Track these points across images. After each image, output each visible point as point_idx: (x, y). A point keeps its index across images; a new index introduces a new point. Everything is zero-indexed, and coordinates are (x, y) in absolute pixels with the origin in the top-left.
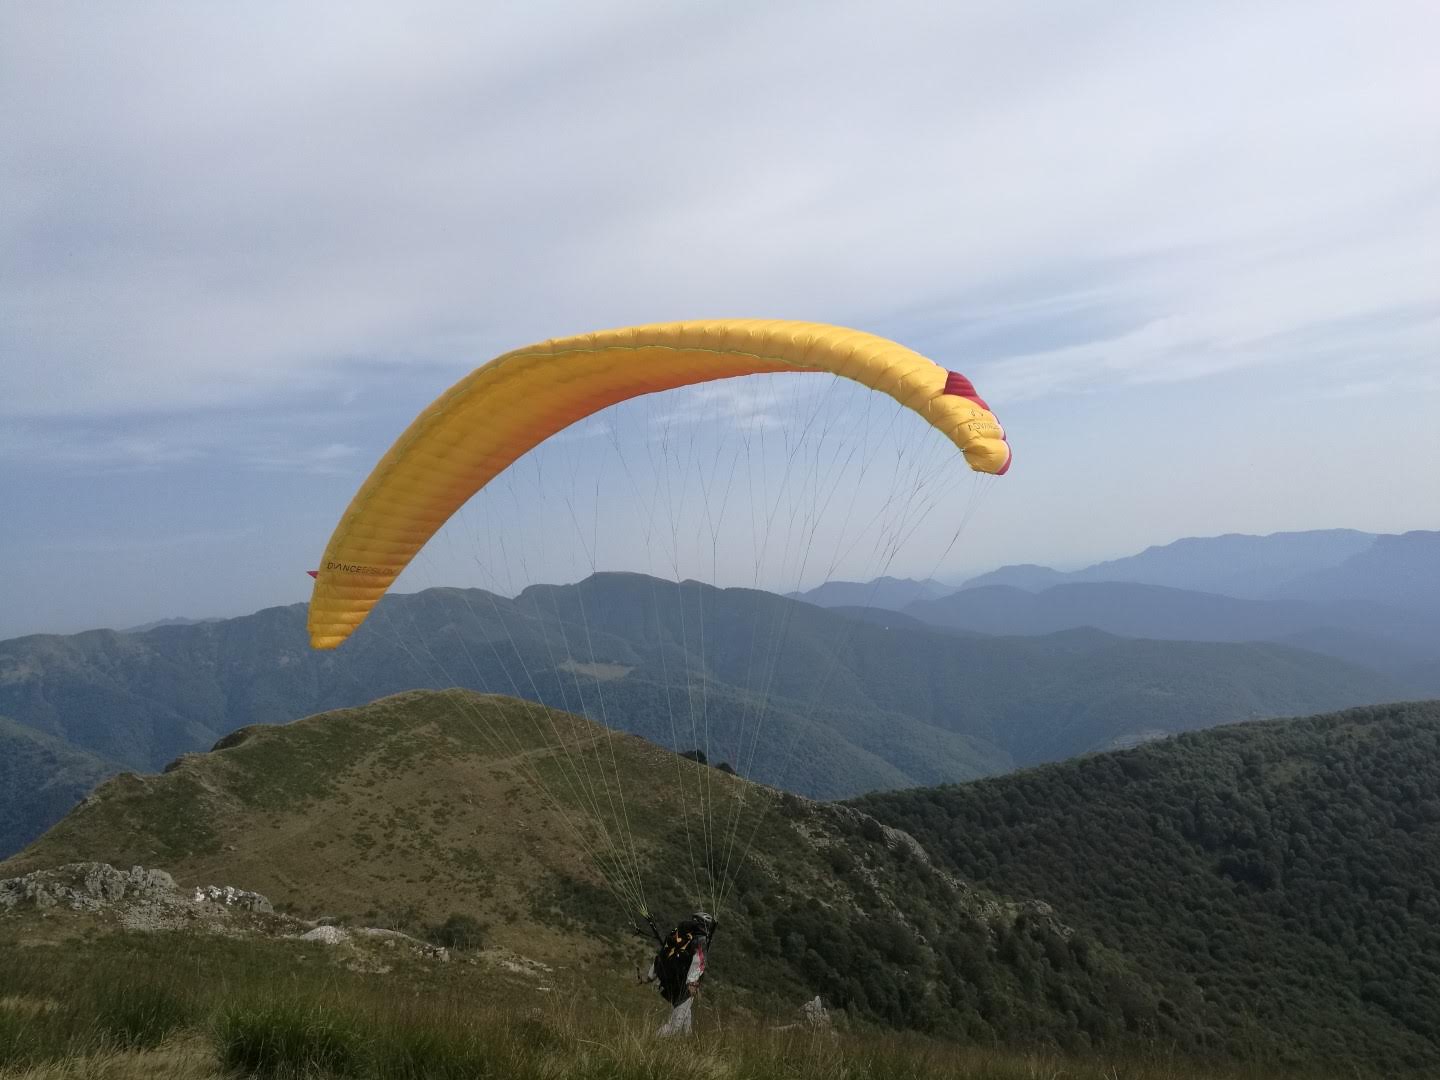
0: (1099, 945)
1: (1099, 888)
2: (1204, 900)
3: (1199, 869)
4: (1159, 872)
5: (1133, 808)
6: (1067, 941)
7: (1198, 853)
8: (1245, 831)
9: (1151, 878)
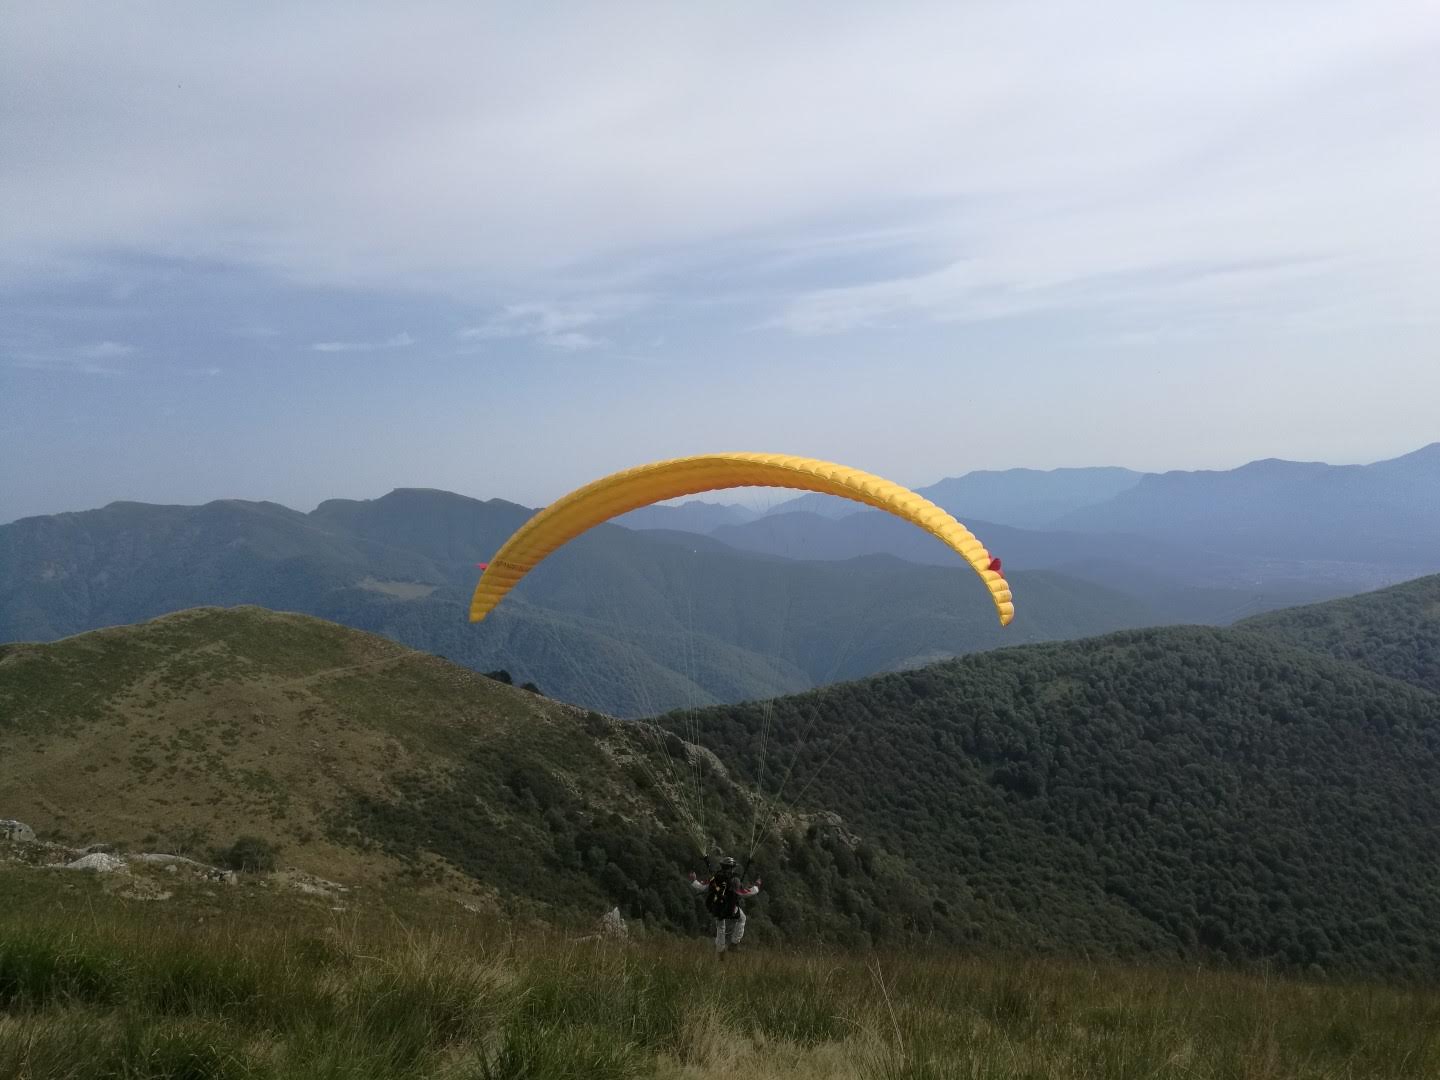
0: (883, 852)
1: (886, 799)
2: (978, 808)
3: (977, 781)
4: (940, 784)
5: (919, 724)
6: (854, 850)
7: (976, 766)
8: (1018, 745)
9: (933, 790)
